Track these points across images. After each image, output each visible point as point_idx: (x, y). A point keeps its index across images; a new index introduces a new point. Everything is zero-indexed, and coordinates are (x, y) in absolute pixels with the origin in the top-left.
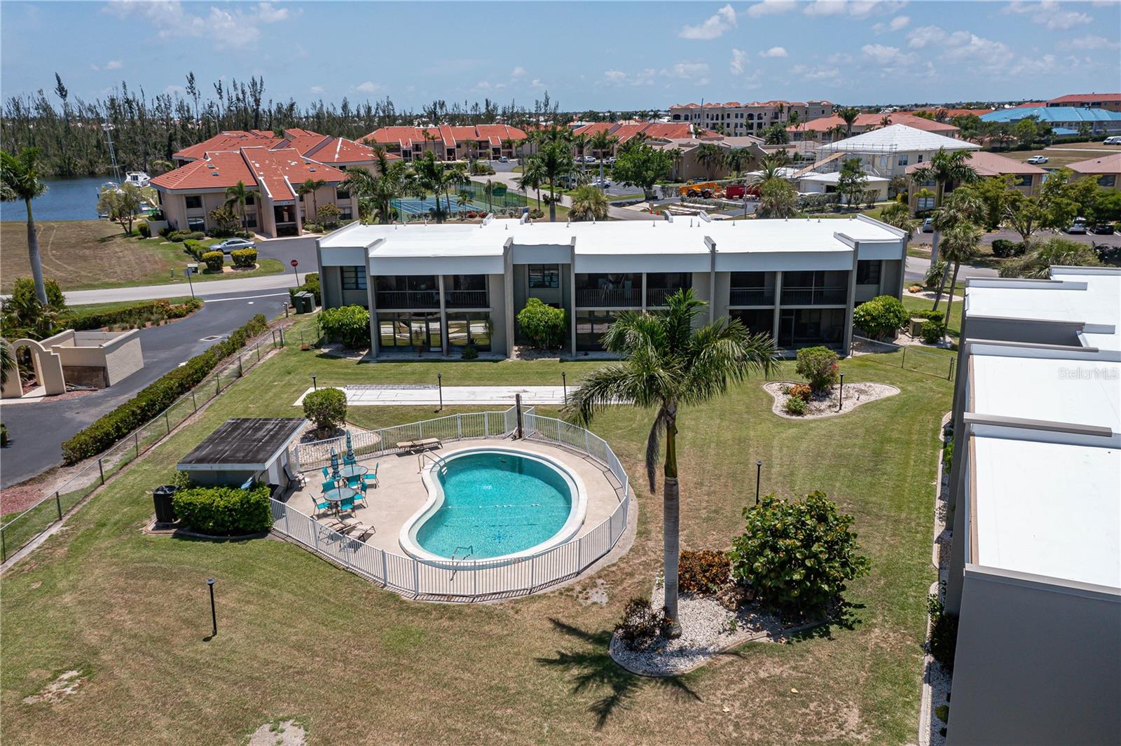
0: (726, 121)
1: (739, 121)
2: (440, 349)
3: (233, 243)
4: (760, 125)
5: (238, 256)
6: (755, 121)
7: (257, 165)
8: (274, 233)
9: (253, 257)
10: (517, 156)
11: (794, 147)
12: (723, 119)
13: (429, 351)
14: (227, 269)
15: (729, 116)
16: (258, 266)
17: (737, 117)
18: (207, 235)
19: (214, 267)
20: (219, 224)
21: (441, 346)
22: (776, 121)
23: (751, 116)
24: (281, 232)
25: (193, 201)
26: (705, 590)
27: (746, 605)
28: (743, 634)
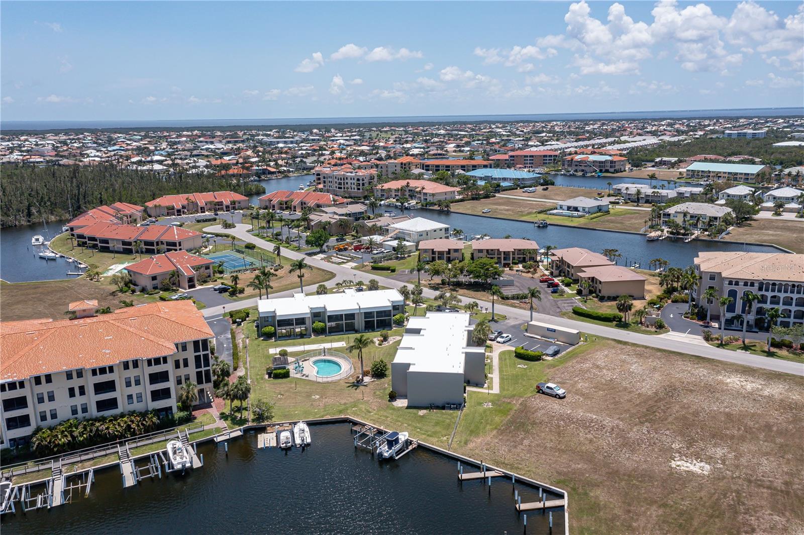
0: (346, 181)
1: (352, 181)
4: (363, 184)
6: (361, 182)
15: (347, 179)
17: (351, 179)
23: (358, 180)
26: (367, 376)
27: (373, 376)
28: (373, 380)
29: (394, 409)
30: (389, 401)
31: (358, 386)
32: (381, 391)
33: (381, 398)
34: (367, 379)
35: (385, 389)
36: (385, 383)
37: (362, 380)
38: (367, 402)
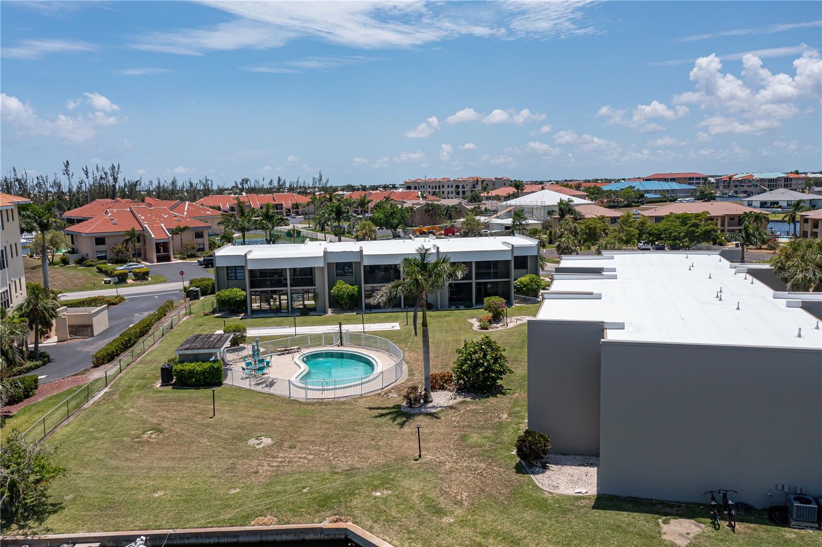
2: (286, 311)
3: (130, 265)
4: (464, 192)
5: (138, 272)
6: (461, 190)
7: (143, 217)
8: (155, 260)
9: (147, 273)
10: (302, 214)
11: (485, 204)
12: (439, 188)
13: (281, 312)
14: (130, 281)
16: (150, 279)
18: (109, 263)
19: (122, 279)
20: (117, 255)
21: (288, 309)
22: (474, 189)
24: (160, 259)
25: (100, 241)
26: (442, 388)
27: (461, 390)
28: (460, 399)
29: (542, 504)
30: (519, 469)
31: (409, 416)
32: (488, 433)
33: (488, 456)
34: (441, 399)
35: (501, 426)
36: (501, 410)
37: (427, 399)
38: (433, 468)
